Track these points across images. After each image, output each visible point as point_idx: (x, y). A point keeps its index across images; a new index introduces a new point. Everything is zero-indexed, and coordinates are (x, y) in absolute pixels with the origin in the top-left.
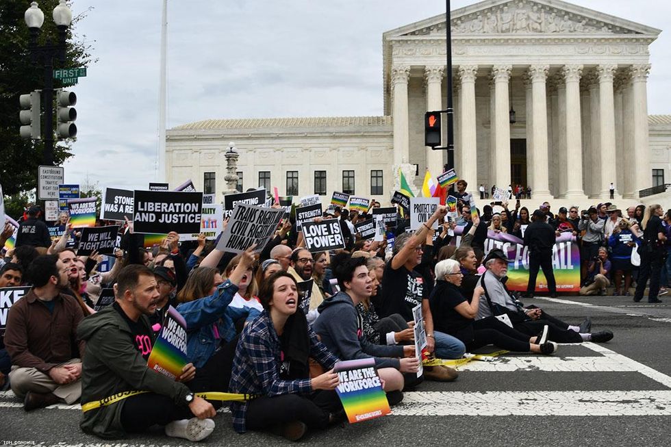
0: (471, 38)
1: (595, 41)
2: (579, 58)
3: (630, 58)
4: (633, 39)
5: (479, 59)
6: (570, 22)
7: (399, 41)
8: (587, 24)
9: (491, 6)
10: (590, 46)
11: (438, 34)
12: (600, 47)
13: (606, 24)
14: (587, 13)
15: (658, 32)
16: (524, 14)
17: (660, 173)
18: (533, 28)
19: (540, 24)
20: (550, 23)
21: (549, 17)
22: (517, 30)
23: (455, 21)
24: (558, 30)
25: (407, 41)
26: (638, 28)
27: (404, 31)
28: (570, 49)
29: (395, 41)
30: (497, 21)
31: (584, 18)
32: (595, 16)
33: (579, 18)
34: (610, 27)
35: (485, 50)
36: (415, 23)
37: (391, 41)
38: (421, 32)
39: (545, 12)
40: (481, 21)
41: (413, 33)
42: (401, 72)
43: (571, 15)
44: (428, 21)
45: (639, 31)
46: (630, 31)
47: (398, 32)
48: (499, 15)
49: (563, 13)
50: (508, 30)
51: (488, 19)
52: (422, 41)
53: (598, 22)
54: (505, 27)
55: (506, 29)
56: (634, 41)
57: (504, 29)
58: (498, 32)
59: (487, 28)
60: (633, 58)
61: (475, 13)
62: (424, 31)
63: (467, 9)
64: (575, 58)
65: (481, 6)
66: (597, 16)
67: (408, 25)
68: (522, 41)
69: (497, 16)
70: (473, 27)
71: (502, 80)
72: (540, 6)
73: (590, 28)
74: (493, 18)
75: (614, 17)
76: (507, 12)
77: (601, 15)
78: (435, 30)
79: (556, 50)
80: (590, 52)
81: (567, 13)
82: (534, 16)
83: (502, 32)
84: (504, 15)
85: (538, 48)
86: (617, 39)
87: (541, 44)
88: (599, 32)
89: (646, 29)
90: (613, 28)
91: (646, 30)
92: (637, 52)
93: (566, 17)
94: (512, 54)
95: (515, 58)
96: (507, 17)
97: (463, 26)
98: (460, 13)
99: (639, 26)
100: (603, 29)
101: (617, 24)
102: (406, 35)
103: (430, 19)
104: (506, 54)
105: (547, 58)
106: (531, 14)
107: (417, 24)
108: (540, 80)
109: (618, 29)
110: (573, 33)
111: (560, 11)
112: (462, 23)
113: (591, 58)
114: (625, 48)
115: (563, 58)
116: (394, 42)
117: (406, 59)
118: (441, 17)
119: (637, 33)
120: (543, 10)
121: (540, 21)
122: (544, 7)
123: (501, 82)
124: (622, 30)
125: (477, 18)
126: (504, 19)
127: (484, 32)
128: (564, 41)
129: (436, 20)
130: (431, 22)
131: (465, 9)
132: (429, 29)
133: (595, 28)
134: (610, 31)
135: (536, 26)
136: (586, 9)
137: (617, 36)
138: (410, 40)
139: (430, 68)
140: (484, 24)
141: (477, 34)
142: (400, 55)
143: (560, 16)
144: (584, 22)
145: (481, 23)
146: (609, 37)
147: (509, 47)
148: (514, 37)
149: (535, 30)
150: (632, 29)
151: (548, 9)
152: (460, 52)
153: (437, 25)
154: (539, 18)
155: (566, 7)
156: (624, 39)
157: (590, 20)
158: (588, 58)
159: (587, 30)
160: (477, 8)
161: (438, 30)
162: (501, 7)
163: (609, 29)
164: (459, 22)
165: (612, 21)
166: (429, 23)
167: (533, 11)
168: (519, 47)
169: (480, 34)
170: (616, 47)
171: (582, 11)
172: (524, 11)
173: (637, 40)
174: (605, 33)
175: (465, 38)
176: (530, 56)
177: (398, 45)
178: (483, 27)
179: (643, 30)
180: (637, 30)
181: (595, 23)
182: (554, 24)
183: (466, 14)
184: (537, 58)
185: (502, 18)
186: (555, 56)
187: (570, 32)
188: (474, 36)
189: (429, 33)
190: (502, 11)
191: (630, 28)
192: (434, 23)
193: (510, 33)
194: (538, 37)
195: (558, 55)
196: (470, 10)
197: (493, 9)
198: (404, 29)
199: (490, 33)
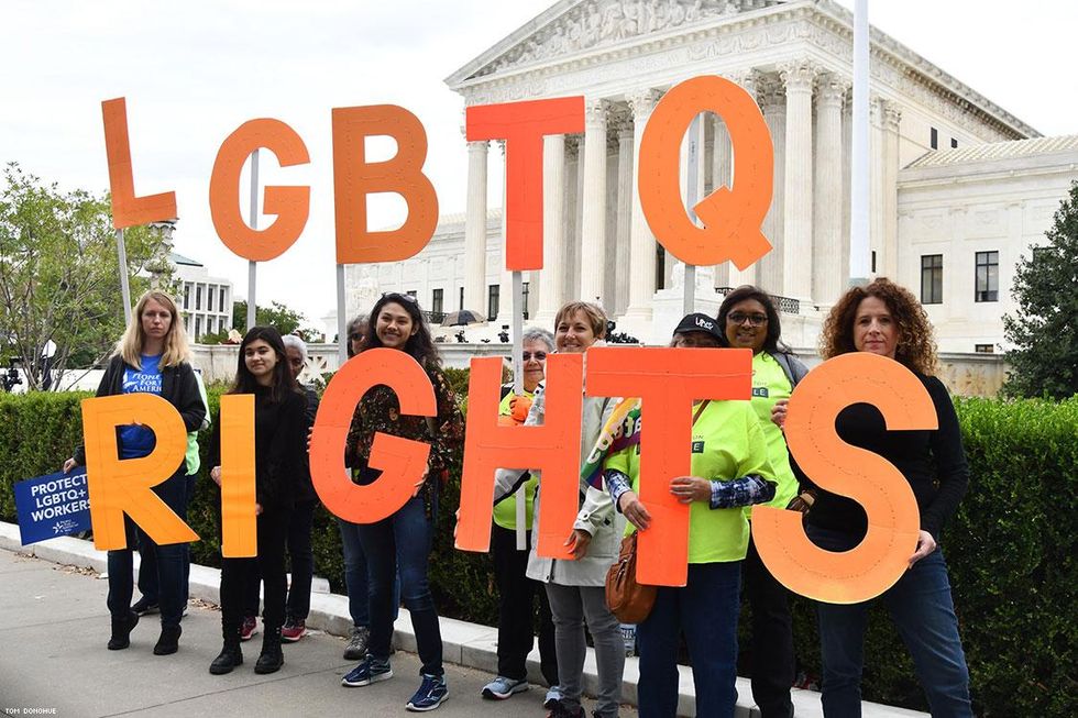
1: (714, 33)
3: (771, 52)
4: (774, 15)
8: (705, 5)
9: (569, 8)
10: (711, 44)
11: (507, 68)
12: (723, 42)
13: (731, 0)
16: (615, 10)
18: (625, 32)
19: (636, 22)
23: (527, 44)
24: (659, 26)
27: (466, 73)
30: (581, 30)
36: (477, 59)
38: (487, 70)
40: (561, 36)
41: (481, 73)
44: (493, 51)
46: (768, 3)
47: (460, 76)
48: (583, 20)
50: (593, 43)
51: (570, 31)
52: (491, 82)
56: (775, 18)
59: (564, 45)
62: (494, 66)
64: (688, 69)
68: (609, 56)
70: (552, 47)
73: (710, 10)
74: (576, 26)
76: (596, 12)
78: (505, 63)
79: (660, 61)
80: (711, 54)
82: (628, 11)
83: (587, 47)
85: (636, 62)
92: (785, 40)
95: (604, 87)
96: (595, 20)
97: (540, 49)
98: (531, 29)
100: (726, 8)
102: (473, 77)
103: (493, 47)
104: (596, 81)
105: (646, 78)
106: (626, 8)
107: (481, 59)
109: (751, 4)
110: (682, 27)
112: (538, 45)
113: (712, 64)
114: (763, 36)
115: (670, 73)
118: (506, 42)
119: (778, 3)
121: (637, 17)
124: (757, 3)
125: (556, 33)
126: (592, 24)
127: (561, 53)
128: (669, 43)
129: (502, 48)
130: (497, 52)
131: (533, 23)
132: (498, 62)
133: (717, 11)
134: (737, 9)
135: (631, 27)
138: (479, 84)
141: (549, 59)
143: (666, 2)
145: (563, 38)
146: (735, 21)
148: (599, 53)
149: (628, 34)
152: (537, 91)
153: (507, 54)
156: (759, 19)
158: (707, 65)
159: (701, 17)
160: (551, 15)
161: (509, 63)
163: (737, 6)
164: (531, 44)
166: (494, 55)
170: (748, 37)
172: (615, 6)
173: (780, 16)
174: (729, 16)
175: (539, 67)
176: (626, 80)
181: (715, 0)
182: (655, 17)
183: (538, 28)
184: (634, 81)
185: (587, 25)
186: (660, 71)
187: (675, 25)
188: (547, 62)
189: (495, 71)
190: (589, 13)
192: (501, 54)
193: (596, 46)
194: (630, 45)
195: (664, 70)
196: (543, 21)
197: (576, 12)
198: (466, 69)
199: (570, 53)
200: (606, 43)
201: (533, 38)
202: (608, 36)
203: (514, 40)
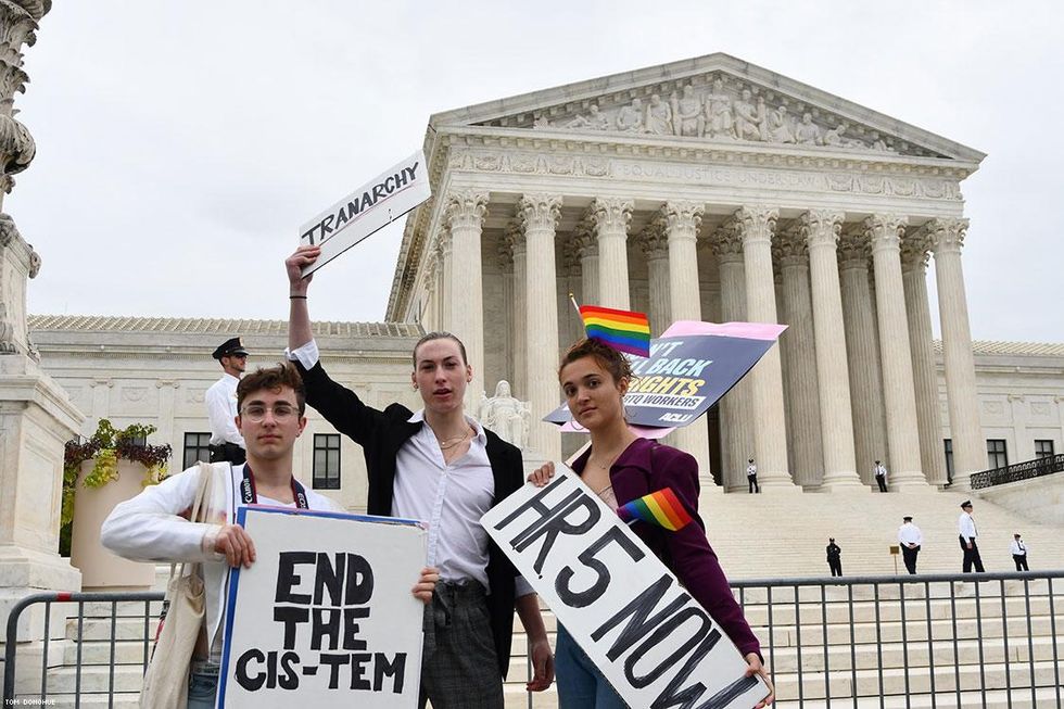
0: (620, 141)
1: (865, 167)
2: (836, 199)
3: (928, 205)
4: (933, 167)
5: (635, 187)
6: (814, 128)
7: (465, 138)
8: (845, 134)
9: (659, 80)
10: (855, 177)
11: (549, 128)
12: (872, 180)
13: (883, 137)
14: (848, 110)
15: (978, 157)
16: (724, 103)
17: (999, 448)
18: (744, 132)
19: (757, 125)
20: (777, 126)
21: (773, 114)
22: (713, 133)
23: (586, 105)
24: (793, 140)
25: (482, 139)
26: (943, 148)
27: (476, 115)
28: (817, 181)
29: (457, 135)
30: (672, 114)
31: (840, 120)
32: (862, 117)
33: (831, 119)
34: (891, 142)
35: (648, 170)
36: (502, 100)
37: (448, 137)
38: (513, 121)
39: (764, 103)
40: (638, 110)
41: (497, 123)
42: (469, 204)
43: (816, 114)
44: (531, 99)
45: (945, 154)
46: (927, 153)
47: (463, 118)
48: (675, 101)
49: (801, 108)
50: (695, 133)
51: (652, 107)
52: (516, 140)
53: (869, 131)
54: (689, 125)
55: (692, 131)
56: (936, 172)
57: (687, 129)
58: (674, 134)
59: (651, 123)
60: (933, 205)
61: (628, 92)
62: (521, 120)
63: (612, 80)
64: (827, 198)
65: (639, 79)
66: (866, 118)
67: (486, 104)
68: (724, 156)
69: (670, 103)
70: (621, 120)
71: (684, 234)
72: (756, 91)
73: (854, 142)
74: (663, 106)
75: (898, 122)
76: (691, 97)
77: (876, 117)
78: (544, 120)
79: (788, 179)
80: (856, 189)
81: (809, 108)
82: (745, 109)
83: (682, 135)
84: (684, 102)
85: (753, 172)
86: (905, 165)
87: (760, 166)
88: (871, 150)
89: (958, 150)
90: (895, 143)
91: (957, 153)
92: (941, 195)
93: (807, 116)
94: (702, 181)
95: (709, 191)
96: (692, 105)
97: (601, 116)
98: (598, 89)
99: (944, 143)
100: (877, 144)
101: (904, 137)
102: (481, 124)
103: (533, 94)
104: (690, 181)
105: (774, 195)
106: (738, 104)
107: (505, 104)
108: (761, 239)
109: (905, 147)
110: (823, 148)
111: (794, 102)
112: (599, 111)
113: (857, 201)
114: (918, 185)
115: (804, 197)
116: (453, 140)
117: (477, 178)
118: (557, 93)
119: (940, 156)
120: (762, 99)
121: (756, 120)
122: (763, 92)
123: (683, 238)
124: (913, 149)
125: (631, 104)
126: (686, 109)
127: (647, 132)
128: (807, 162)
129: (546, 99)
130: (536, 102)
131: (607, 81)
133: (862, 143)
134: (890, 149)
135: (751, 128)
136: (847, 101)
137: (906, 160)
138: (490, 137)
139: (533, 201)
140: (645, 116)
141: (633, 134)
142: (468, 167)
143: (793, 115)
144: (842, 128)
145: (640, 114)
146: (891, 160)
147: (696, 167)
148: (709, 147)
149: (748, 136)
150: (933, 148)
151: (771, 97)
152: (596, 171)
153: (548, 110)
154: (756, 116)
155: (808, 95)
156: (918, 167)
157: (855, 125)
158: (850, 200)
159: (850, 145)
160: (633, 81)
161: (549, 122)
162: (679, 85)
163: (888, 146)
164: (594, 107)
165: (897, 129)
166: (531, 103)
167: (742, 99)
168: (719, 168)
169: (639, 135)
170: (904, 183)
171: (837, 107)
172: (724, 98)
173: (942, 171)
174: (882, 154)
175: (607, 140)
176: (739, 189)
177: (462, 145)
178: (644, 124)
179: (949, 151)
180: (941, 152)
181: (861, 131)
182: (784, 127)
183: (608, 91)
184: (753, 194)
185: (680, 110)
186: (789, 191)
188: (627, 137)
189: (532, 126)
190: (681, 94)
191: (927, 146)
192: (542, 106)
193: (700, 138)
194: (755, 150)
195: (796, 192)
196: (617, 84)
197: (664, 88)
198: (477, 111)
199: (660, 135)
200: (718, 137)
201: (595, 101)
202: (724, 130)
203: (568, 95)
